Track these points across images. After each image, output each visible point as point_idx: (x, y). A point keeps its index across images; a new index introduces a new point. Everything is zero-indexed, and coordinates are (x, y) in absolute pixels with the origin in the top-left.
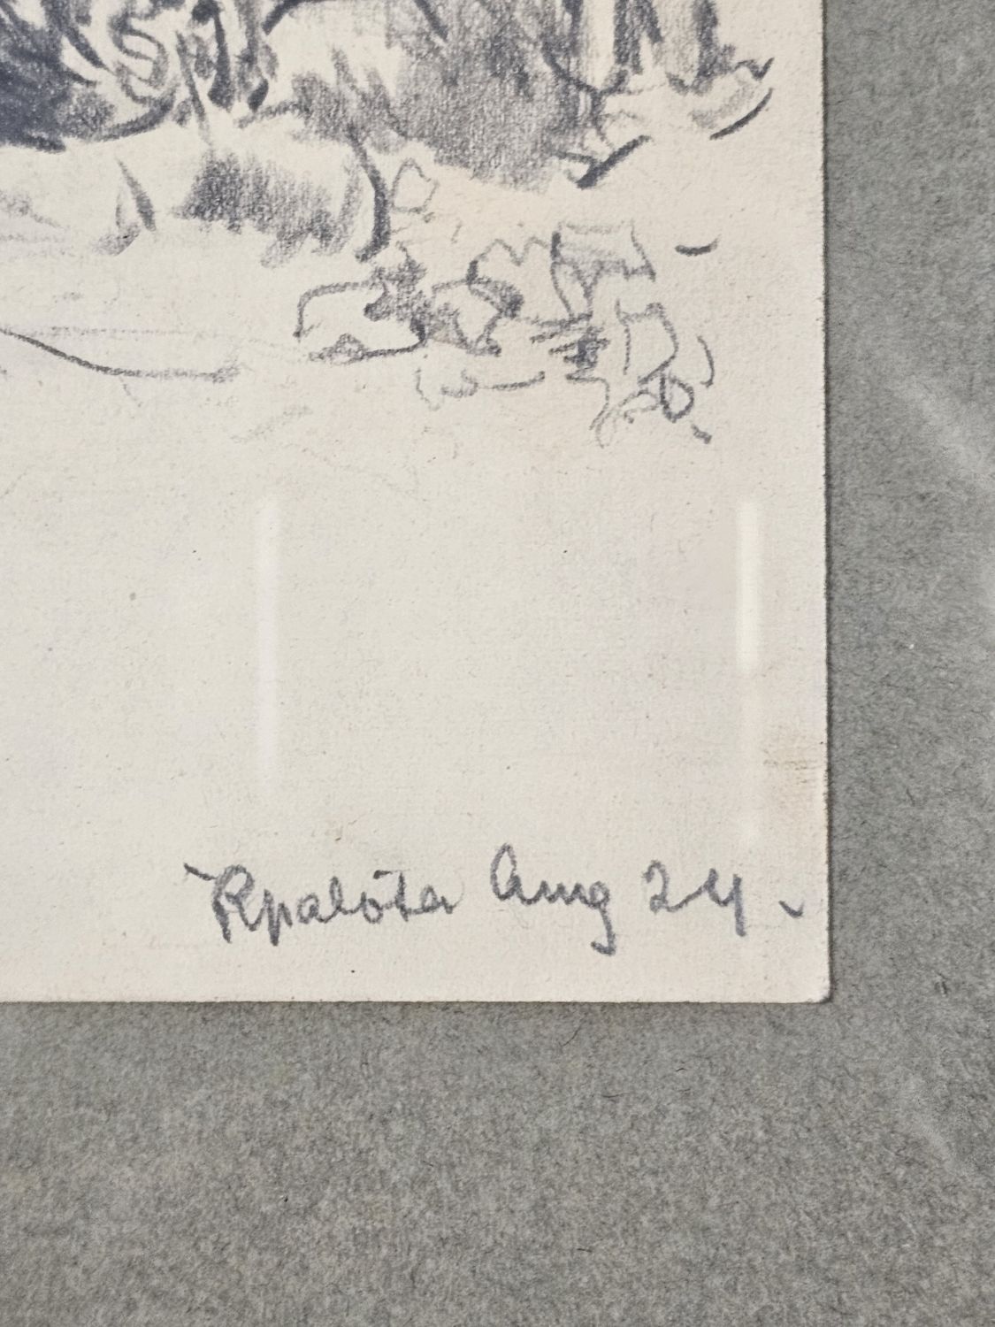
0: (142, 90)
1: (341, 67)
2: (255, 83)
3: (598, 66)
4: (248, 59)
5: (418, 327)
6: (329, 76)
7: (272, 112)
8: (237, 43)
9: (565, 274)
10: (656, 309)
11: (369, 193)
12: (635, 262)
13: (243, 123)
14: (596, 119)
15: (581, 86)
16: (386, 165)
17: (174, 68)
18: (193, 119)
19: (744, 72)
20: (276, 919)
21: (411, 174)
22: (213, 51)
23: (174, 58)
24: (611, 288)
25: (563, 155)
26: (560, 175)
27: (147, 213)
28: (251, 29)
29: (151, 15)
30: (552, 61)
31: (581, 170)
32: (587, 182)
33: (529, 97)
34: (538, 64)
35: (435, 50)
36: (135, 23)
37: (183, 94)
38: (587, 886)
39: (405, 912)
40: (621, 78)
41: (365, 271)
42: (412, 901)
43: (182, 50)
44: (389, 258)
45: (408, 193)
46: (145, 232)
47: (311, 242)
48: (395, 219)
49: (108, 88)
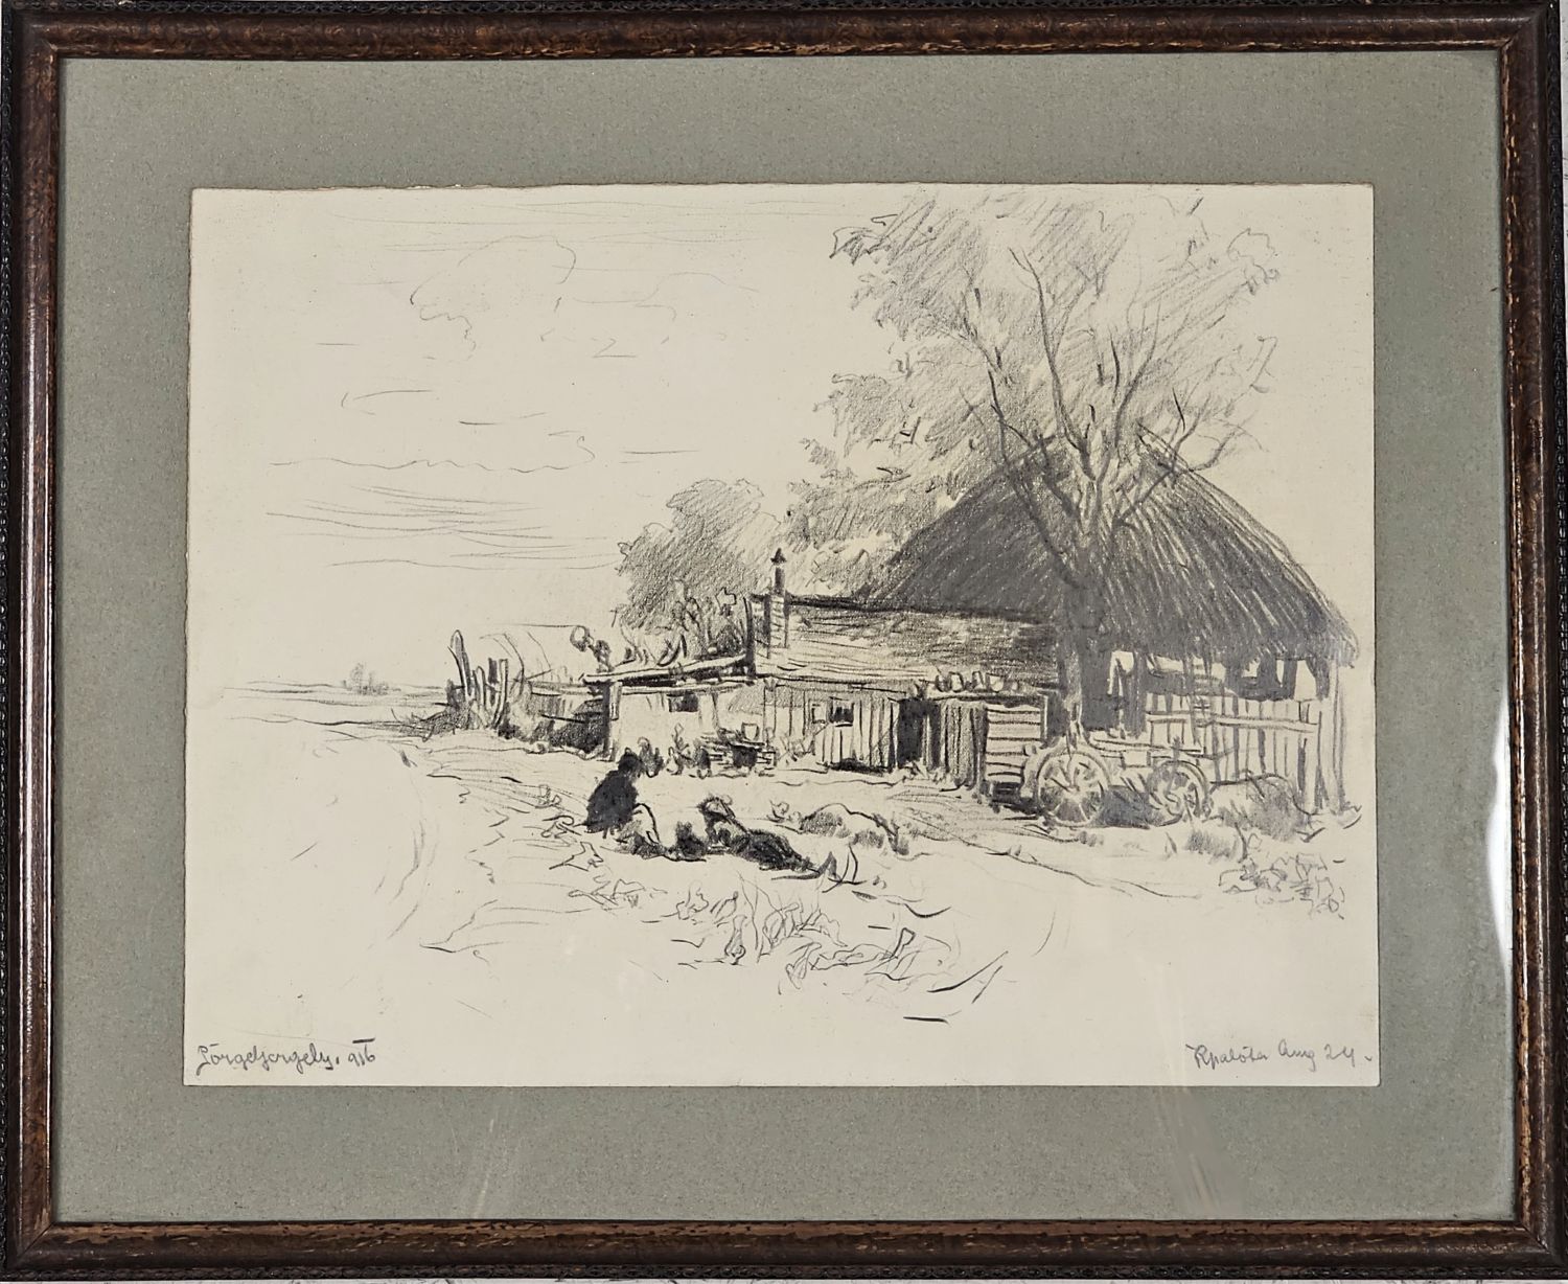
0: (1173, 811)
1: (1233, 805)
2: (1207, 810)
3: (1310, 807)
4: (1205, 802)
5: (1257, 884)
6: (1229, 808)
7: (1212, 818)
8: (1201, 797)
9: (1300, 868)
10: (1327, 879)
11: (1242, 843)
12: (1321, 865)
13: (1203, 821)
14: (1309, 823)
15: (1305, 812)
16: (1246, 835)
17: (1183, 805)
18: (1188, 821)
19: (1353, 810)
20: (1214, 1061)
21: (1254, 837)
22: (1195, 799)
23: (1183, 800)
24: (1314, 872)
25: (1299, 832)
26: (1298, 840)
27: (1174, 848)
28: (1206, 794)
29: (1176, 788)
30: (1296, 805)
31: (1305, 837)
32: (1307, 841)
33: (1289, 816)
34: (1292, 805)
35: (1261, 800)
36: (1172, 792)
37: (1186, 812)
38: (1307, 1051)
39: (1253, 1059)
40: (1316, 810)
41: (1240, 866)
42: (1255, 1056)
43: (1185, 798)
44: (1247, 862)
45: (1253, 843)
46: (1174, 855)
47: (1224, 857)
48: (1249, 851)
49: (1163, 811)
